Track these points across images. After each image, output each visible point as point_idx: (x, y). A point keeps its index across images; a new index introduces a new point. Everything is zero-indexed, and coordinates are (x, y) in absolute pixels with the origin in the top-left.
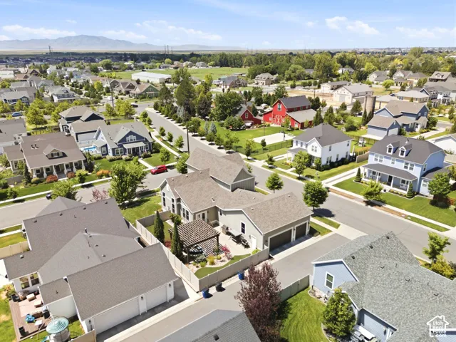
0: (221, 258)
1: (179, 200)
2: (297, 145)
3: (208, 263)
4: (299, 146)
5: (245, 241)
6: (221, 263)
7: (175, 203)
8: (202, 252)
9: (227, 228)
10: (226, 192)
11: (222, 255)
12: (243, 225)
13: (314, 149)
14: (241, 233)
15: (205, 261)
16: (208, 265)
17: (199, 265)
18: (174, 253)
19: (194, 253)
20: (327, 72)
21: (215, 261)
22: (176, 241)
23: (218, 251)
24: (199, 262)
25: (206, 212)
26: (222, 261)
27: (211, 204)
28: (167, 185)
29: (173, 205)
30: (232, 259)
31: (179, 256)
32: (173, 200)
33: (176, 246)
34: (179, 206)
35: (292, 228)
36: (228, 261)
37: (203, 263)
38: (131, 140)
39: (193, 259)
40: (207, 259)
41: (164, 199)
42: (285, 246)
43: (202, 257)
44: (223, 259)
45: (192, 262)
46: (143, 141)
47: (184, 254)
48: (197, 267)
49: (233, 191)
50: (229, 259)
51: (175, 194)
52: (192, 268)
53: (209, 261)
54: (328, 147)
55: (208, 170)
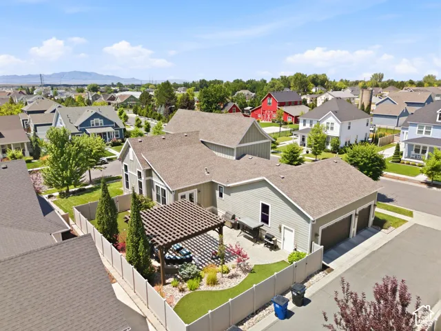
0: (228, 271)
1: (149, 172)
2: (304, 125)
3: (205, 280)
4: (308, 126)
5: (270, 238)
6: (230, 281)
7: (143, 180)
8: (190, 260)
9: (234, 217)
10: (228, 161)
11: (231, 264)
12: (265, 208)
13: (330, 126)
14: (260, 223)
15: (197, 276)
16: (204, 287)
17: (185, 285)
18: (130, 262)
19: (175, 261)
20: (303, 87)
21: (219, 276)
22: (137, 235)
23: (221, 256)
24: (186, 280)
25: (195, 191)
26: (232, 277)
27: (204, 177)
28: (131, 150)
29: (140, 184)
30: (252, 271)
31: (142, 267)
32: (139, 174)
33: (136, 246)
34: (150, 184)
35: (353, 212)
36: (243, 276)
37: (194, 282)
38: (97, 124)
39: (173, 273)
40: (202, 273)
41: (127, 176)
42: (342, 245)
43: (190, 269)
44: (233, 272)
45: (171, 280)
46: (113, 127)
47: (155, 263)
48: (182, 290)
49: (238, 158)
50: (245, 271)
51: (143, 162)
52: (172, 291)
53: (206, 276)
54: (346, 124)
55: (197, 132)
